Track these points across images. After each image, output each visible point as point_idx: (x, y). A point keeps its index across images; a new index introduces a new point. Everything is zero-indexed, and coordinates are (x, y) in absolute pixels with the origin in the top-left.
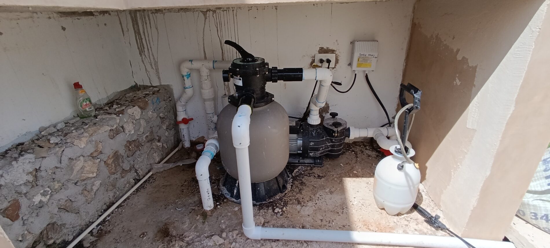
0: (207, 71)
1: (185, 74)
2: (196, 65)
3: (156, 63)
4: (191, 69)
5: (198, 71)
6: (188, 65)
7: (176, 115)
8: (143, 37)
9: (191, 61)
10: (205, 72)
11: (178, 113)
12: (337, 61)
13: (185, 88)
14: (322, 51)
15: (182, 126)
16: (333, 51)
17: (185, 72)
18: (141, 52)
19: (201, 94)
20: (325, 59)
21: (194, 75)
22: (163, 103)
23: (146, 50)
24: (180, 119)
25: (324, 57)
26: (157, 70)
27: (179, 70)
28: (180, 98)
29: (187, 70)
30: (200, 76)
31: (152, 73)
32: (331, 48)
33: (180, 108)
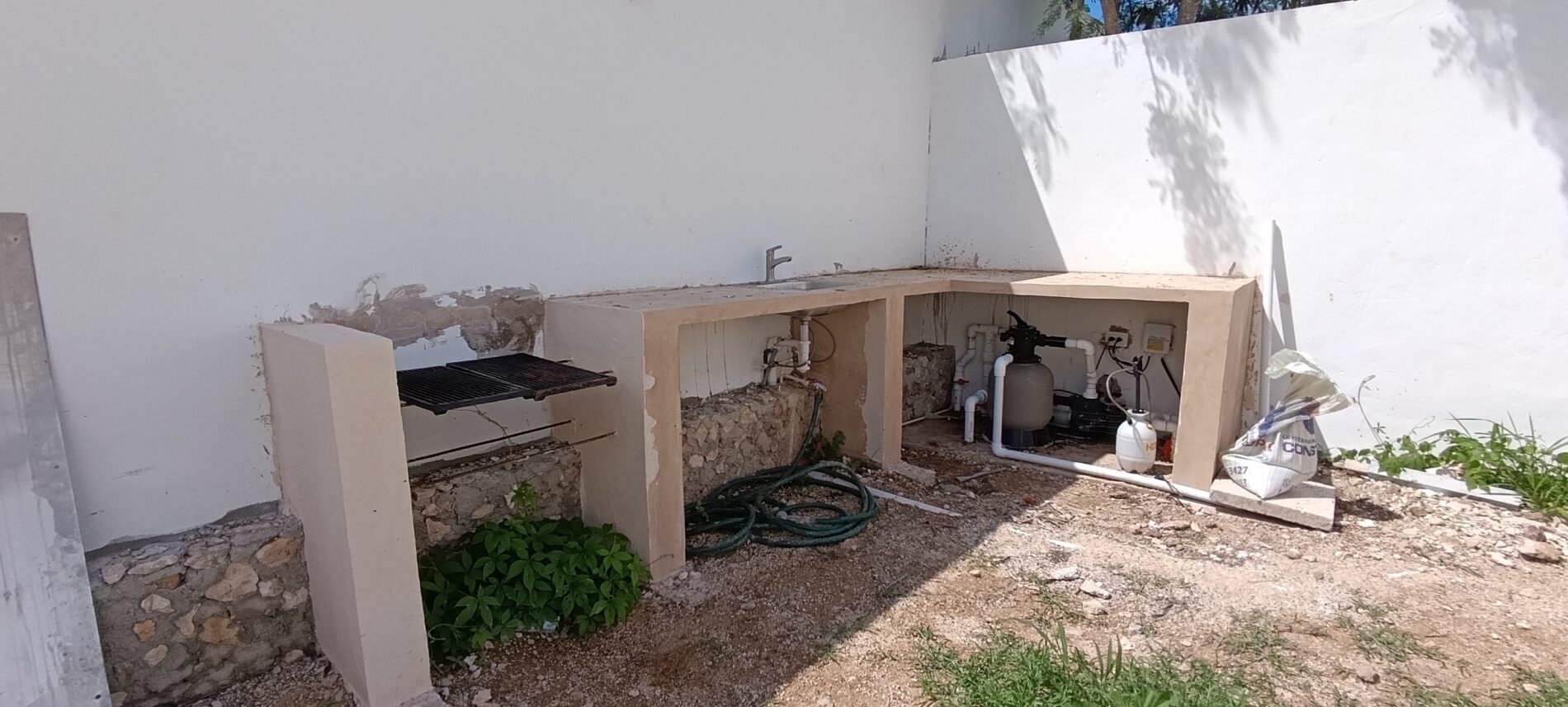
0: (992, 335)
1: (971, 336)
2: (982, 329)
3: (946, 324)
4: (977, 333)
5: (984, 334)
6: (976, 328)
7: (953, 375)
8: (941, 300)
9: (979, 325)
10: (989, 336)
11: (956, 373)
12: (1130, 341)
13: (968, 349)
14: (1113, 329)
15: (957, 387)
16: (1125, 331)
17: (971, 334)
18: (936, 313)
19: (982, 356)
20: (1116, 337)
21: (979, 338)
22: (945, 361)
23: (940, 312)
24: (956, 379)
25: (1116, 335)
26: (945, 330)
27: (967, 330)
28: (960, 360)
29: (973, 333)
30: (985, 339)
31: (940, 331)
32: (1123, 327)
33: (958, 369)
